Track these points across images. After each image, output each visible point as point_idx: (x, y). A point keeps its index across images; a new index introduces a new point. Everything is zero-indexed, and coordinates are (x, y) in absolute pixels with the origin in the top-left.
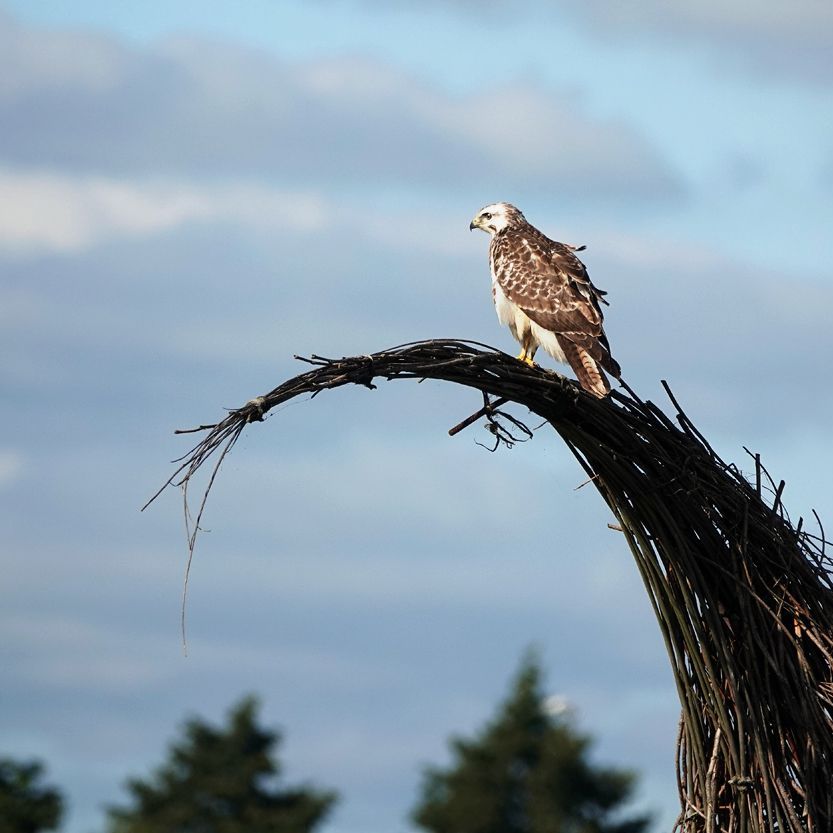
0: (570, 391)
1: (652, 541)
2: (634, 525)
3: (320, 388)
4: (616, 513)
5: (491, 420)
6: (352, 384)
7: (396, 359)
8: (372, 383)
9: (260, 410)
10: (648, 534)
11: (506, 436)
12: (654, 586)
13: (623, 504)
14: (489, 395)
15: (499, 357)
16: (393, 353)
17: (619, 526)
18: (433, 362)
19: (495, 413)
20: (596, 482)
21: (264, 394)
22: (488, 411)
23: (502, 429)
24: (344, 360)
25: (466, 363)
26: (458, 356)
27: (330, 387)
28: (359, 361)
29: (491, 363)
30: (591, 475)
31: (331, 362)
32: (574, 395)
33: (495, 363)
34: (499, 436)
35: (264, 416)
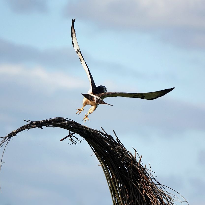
0: (91, 131)
1: (109, 169)
2: (104, 165)
3: (30, 128)
4: (100, 162)
5: (71, 138)
6: (37, 128)
7: (48, 122)
8: (42, 127)
9: (15, 133)
10: (108, 167)
11: (74, 142)
12: (109, 180)
13: (102, 160)
14: (70, 132)
15: (73, 122)
16: (47, 120)
17: (101, 165)
18: (57, 123)
19: (72, 136)
20: (96, 154)
21: (16, 130)
22: (70, 136)
23: (74, 140)
24: (36, 122)
25: (65, 124)
26: (63, 122)
27: (32, 128)
28: (39, 122)
29: (71, 124)
30: (95, 152)
31: (33, 122)
32: (91, 133)
33: (73, 124)
34: (73, 142)
35: (16, 135)
